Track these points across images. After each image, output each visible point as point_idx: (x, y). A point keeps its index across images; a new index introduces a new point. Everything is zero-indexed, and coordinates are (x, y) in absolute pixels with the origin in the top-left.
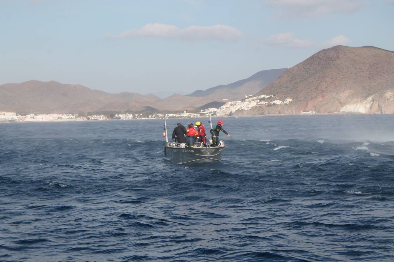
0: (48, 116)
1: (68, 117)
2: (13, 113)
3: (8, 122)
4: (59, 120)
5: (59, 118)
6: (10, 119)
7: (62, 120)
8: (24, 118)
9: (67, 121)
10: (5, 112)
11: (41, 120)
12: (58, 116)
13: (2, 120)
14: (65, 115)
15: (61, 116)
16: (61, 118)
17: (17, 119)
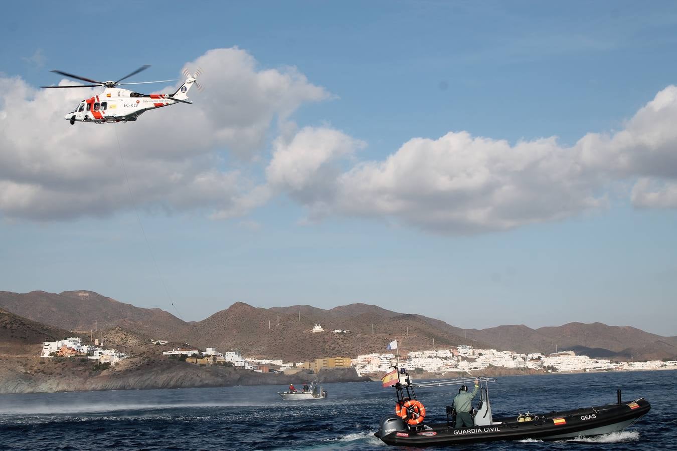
0: (648, 363)
1: (674, 364)
2: (607, 361)
3: (605, 371)
4: (664, 368)
5: (662, 366)
6: (606, 368)
7: (667, 368)
8: (621, 366)
9: (673, 369)
10: (595, 360)
11: (640, 368)
12: (662, 363)
13: (598, 369)
14: (670, 362)
15: (665, 363)
16: (665, 365)
17: (614, 367)
